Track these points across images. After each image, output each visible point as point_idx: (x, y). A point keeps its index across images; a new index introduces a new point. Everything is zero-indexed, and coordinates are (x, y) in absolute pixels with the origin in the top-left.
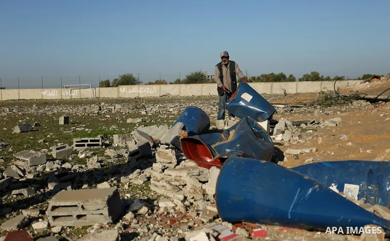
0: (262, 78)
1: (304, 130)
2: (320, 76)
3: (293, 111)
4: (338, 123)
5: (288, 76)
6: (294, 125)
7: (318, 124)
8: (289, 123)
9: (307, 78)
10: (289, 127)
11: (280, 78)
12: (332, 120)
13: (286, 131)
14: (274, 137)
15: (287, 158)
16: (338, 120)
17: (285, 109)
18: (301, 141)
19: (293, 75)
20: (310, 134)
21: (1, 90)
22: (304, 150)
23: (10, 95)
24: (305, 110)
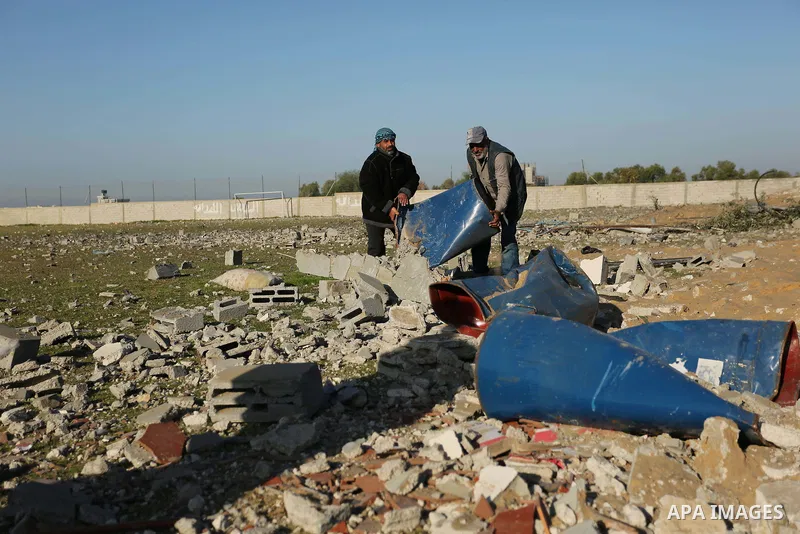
0: (616, 175)
1: (676, 275)
2: (737, 169)
3: (668, 240)
4: (747, 262)
5: (668, 171)
6: (657, 265)
7: (708, 263)
8: (645, 261)
9: (709, 174)
10: (645, 269)
11: (653, 175)
12: (737, 255)
13: (638, 277)
14: (615, 286)
15: (627, 322)
16: (747, 255)
17: (652, 236)
18: (665, 293)
19: (680, 168)
20: (687, 283)
21: (121, 204)
22: (659, 309)
23: (139, 212)
24: (692, 238)
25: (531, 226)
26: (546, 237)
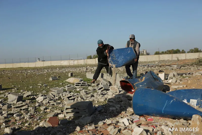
0: (167, 52)
1: (184, 77)
2: (199, 50)
3: (181, 68)
6: (179, 75)
7: (192, 74)
8: (175, 74)
9: (192, 51)
10: (175, 76)
11: (177, 52)
12: (200, 72)
13: (174, 78)
14: (168, 80)
15: (171, 90)
17: (177, 67)
18: (181, 82)
19: (184, 50)
20: (187, 79)
21: (43, 62)
22: (180, 86)
23: (47, 64)
24: (188, 68)
25: (146, 65)
26: (150, 68)
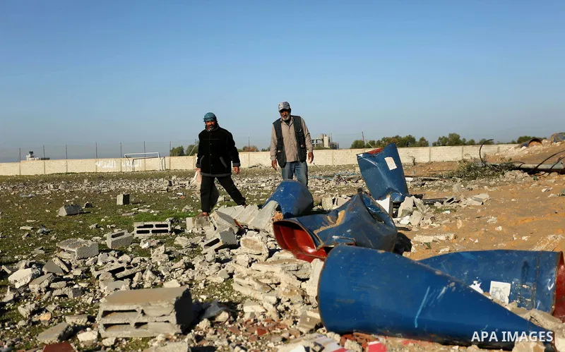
0: (383, 142)
1: (439, 211)
2: (461, 139)
3: (425, 186)
4: (484, 201)
5: (417, 140)
6: (425, 204)
7: (458, 202)
8: (418, 201)
9: (443, 142)
10: (418, 207)
11: (408, 142)
12: (476, 197)
13: (415, 212)
14: (398, 219)
15: (415, 247)
16: (484, 196)
17: (415, 183)
18: (434, 224)
19: (425, 138)
20: (447, 216)
21: (42, 161)
22: (437, 237)
23: (56, 167)
24: (441, 184)
25: (332, 177)
26: (343, 184)
